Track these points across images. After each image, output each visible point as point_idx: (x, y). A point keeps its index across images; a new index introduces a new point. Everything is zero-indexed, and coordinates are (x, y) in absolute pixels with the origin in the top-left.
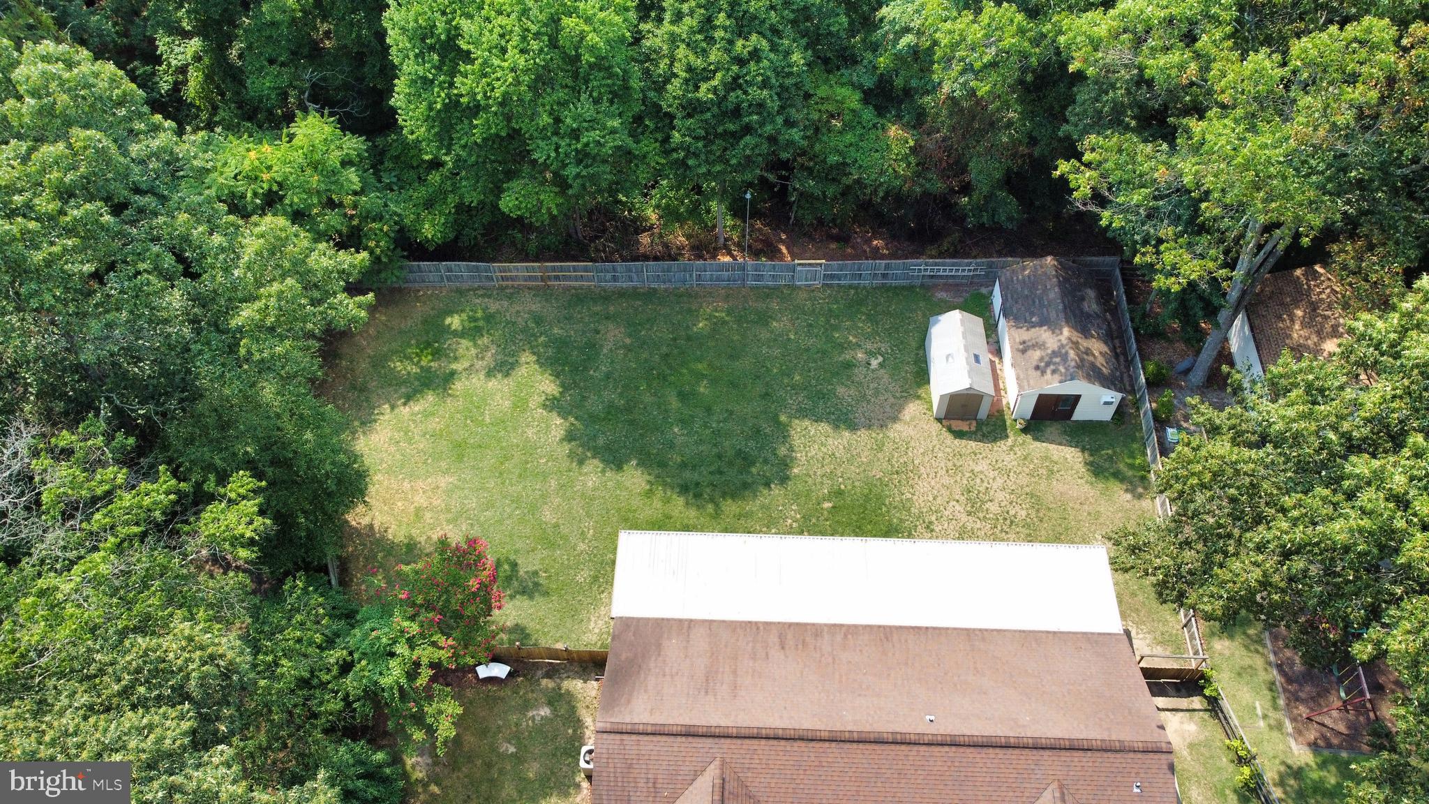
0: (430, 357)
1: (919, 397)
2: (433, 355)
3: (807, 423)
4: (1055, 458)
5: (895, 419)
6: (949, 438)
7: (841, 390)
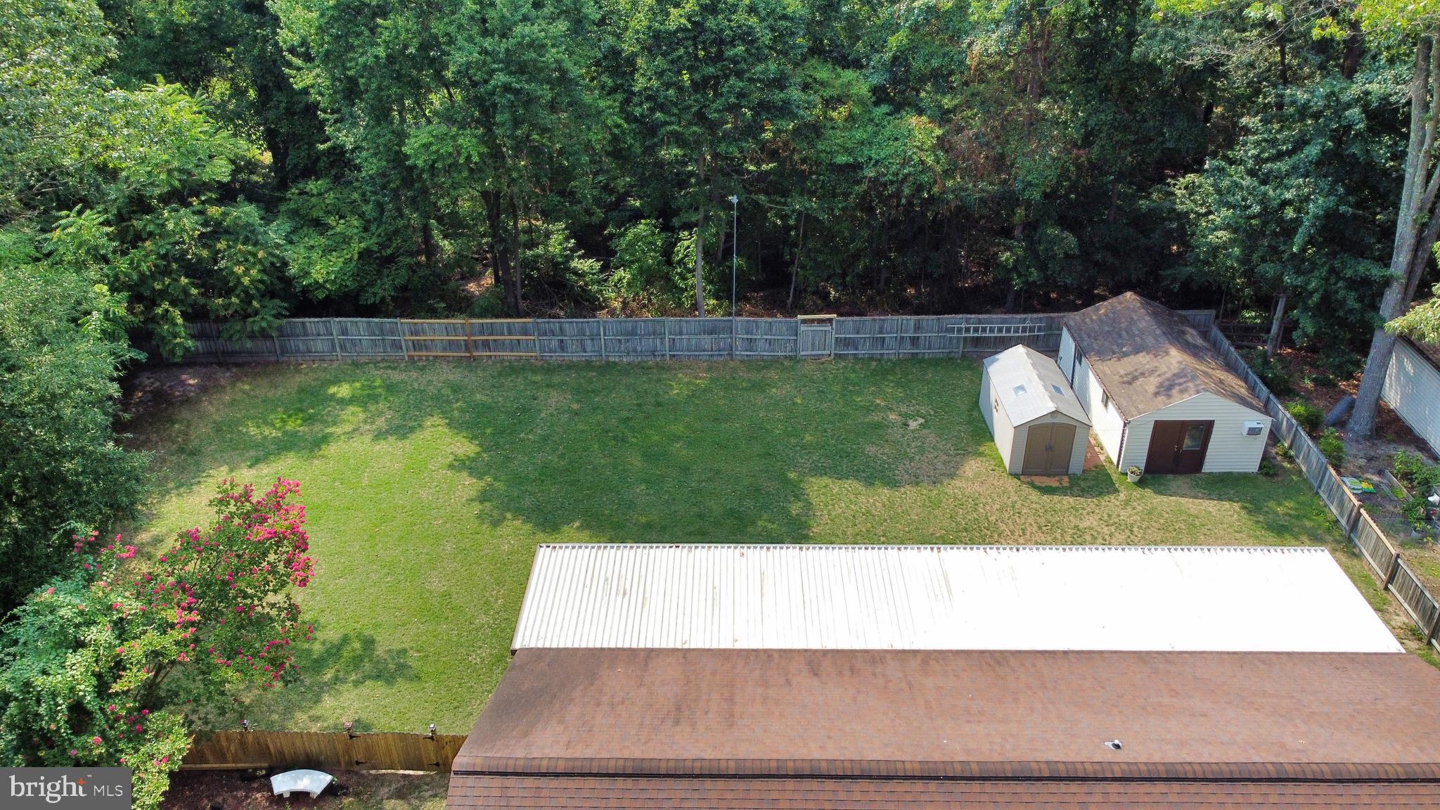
0: (299, 422)
1: (981, 454)
2: (304, 420)
3: (826, 480)
4: (1193, 511)
5: (952, 476)
6: (1034, 495)
7: (871, 450)
